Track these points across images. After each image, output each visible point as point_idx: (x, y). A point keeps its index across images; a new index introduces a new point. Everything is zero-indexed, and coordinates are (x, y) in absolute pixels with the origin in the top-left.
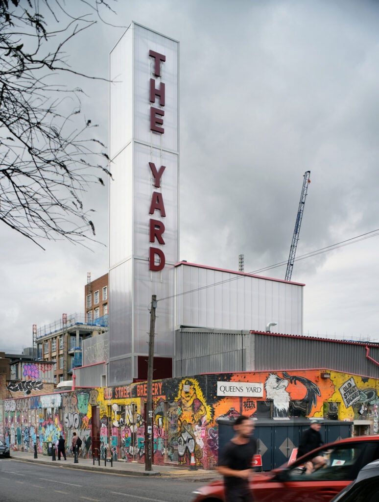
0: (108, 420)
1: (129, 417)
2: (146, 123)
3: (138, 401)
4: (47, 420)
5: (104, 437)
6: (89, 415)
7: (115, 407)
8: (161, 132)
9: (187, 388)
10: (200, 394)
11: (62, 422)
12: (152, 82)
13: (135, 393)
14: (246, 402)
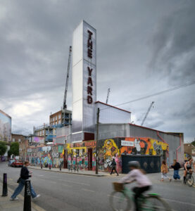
0: (72, 155)
1: (81, 153)
2: (86, 54)
3: (85, 148)
4: (45, 155)
5: (69, 161)
6: (63, 153)
7: (75, 150)
8: (91, 57)
9: (108, 143)
10: (115, 145)
11: (51, 156)
12: (89, 41)
13: (84, 145)
14: (129, 148)
